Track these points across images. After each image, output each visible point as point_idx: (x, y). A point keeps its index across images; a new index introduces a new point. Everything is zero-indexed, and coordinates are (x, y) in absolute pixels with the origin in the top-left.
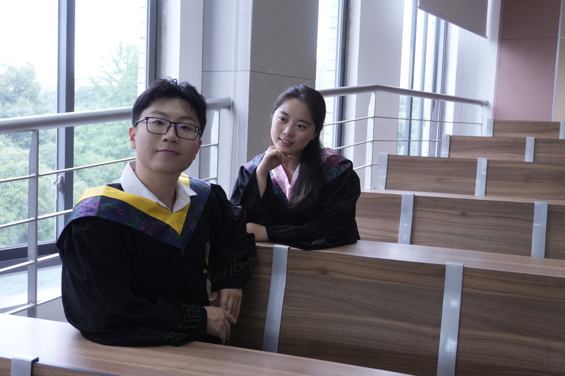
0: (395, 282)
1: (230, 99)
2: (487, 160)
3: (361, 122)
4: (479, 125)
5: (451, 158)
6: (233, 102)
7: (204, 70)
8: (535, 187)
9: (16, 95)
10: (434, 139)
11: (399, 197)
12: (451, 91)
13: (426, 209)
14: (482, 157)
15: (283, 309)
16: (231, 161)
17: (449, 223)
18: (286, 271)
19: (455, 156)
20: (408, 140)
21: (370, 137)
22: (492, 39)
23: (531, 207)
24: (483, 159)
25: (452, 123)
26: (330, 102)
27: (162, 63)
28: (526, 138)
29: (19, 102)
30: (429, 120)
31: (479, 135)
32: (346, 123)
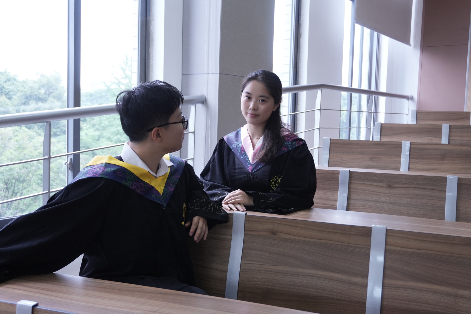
0: (331, 241)
1: (204, 96)
2: (409, 143)
3: (310, 113)
4: (405, 115)
5: (381, 141)
6: (206, 98)
7: (183, 74)
8: (449, 164)
9: (47, 96)
10: (369, 126)
11: (337, 173)
12: (383, 89)
13: (359, 182)
14: (406, 140)
15: (241, 263)
16: (204, 145)
17: (378, 193)
18: (244, 232)
19: (385, 139)
20: (348, 127)
21: (317, 125)
22: (415, 47)
23: (445, 179)
24: (406, 142)
25: (384, 114)
26: (286, 98)
27: (150, 69)
28: (442, 125)
29: (48, 101)
30: (365, 111)
31: (405, 122)
32: (298, 114)
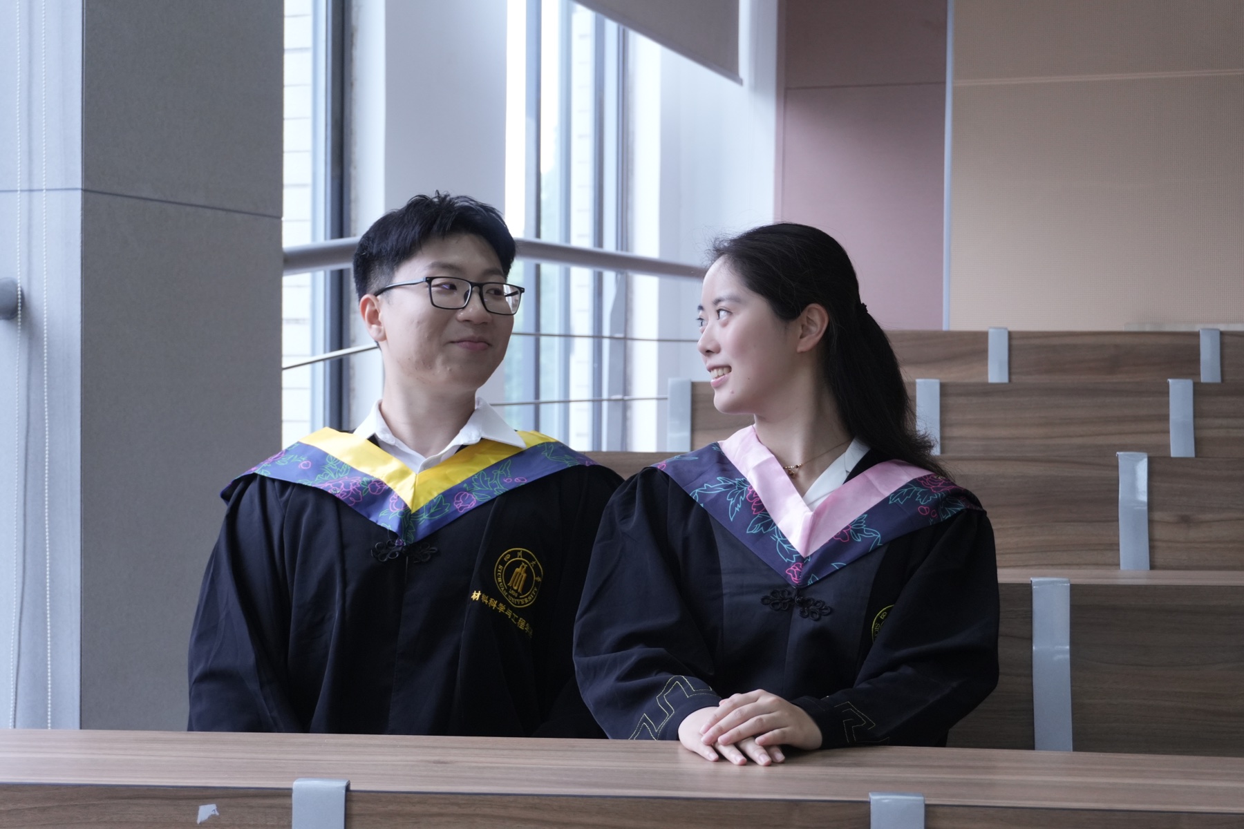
1: (15, 285)
6: (22, 295)
12: (647, 245)
20: (532, 399)
22: (757, 87)
25: (656, 343)
30: (585, 333)
32: (352, 357)
